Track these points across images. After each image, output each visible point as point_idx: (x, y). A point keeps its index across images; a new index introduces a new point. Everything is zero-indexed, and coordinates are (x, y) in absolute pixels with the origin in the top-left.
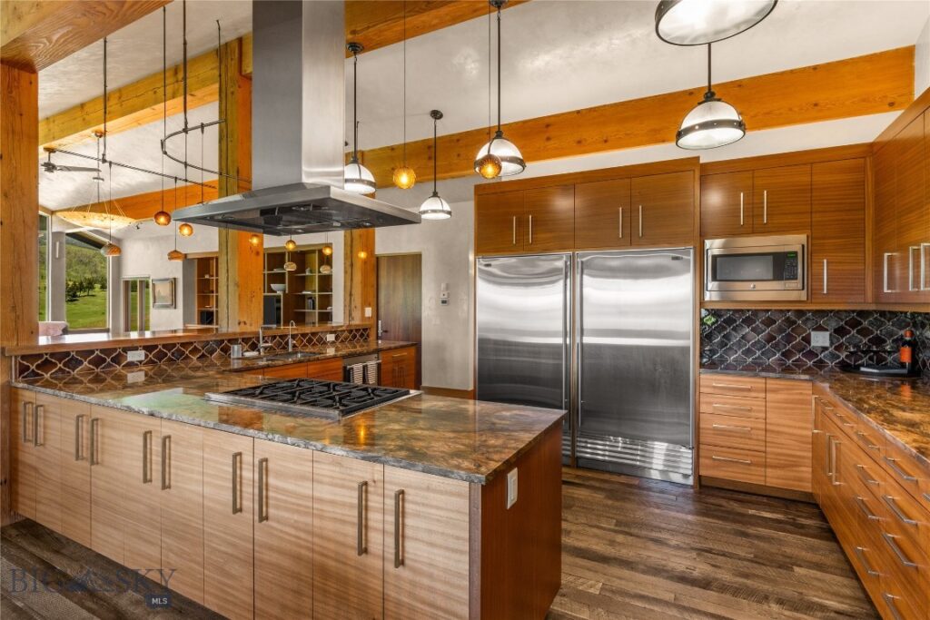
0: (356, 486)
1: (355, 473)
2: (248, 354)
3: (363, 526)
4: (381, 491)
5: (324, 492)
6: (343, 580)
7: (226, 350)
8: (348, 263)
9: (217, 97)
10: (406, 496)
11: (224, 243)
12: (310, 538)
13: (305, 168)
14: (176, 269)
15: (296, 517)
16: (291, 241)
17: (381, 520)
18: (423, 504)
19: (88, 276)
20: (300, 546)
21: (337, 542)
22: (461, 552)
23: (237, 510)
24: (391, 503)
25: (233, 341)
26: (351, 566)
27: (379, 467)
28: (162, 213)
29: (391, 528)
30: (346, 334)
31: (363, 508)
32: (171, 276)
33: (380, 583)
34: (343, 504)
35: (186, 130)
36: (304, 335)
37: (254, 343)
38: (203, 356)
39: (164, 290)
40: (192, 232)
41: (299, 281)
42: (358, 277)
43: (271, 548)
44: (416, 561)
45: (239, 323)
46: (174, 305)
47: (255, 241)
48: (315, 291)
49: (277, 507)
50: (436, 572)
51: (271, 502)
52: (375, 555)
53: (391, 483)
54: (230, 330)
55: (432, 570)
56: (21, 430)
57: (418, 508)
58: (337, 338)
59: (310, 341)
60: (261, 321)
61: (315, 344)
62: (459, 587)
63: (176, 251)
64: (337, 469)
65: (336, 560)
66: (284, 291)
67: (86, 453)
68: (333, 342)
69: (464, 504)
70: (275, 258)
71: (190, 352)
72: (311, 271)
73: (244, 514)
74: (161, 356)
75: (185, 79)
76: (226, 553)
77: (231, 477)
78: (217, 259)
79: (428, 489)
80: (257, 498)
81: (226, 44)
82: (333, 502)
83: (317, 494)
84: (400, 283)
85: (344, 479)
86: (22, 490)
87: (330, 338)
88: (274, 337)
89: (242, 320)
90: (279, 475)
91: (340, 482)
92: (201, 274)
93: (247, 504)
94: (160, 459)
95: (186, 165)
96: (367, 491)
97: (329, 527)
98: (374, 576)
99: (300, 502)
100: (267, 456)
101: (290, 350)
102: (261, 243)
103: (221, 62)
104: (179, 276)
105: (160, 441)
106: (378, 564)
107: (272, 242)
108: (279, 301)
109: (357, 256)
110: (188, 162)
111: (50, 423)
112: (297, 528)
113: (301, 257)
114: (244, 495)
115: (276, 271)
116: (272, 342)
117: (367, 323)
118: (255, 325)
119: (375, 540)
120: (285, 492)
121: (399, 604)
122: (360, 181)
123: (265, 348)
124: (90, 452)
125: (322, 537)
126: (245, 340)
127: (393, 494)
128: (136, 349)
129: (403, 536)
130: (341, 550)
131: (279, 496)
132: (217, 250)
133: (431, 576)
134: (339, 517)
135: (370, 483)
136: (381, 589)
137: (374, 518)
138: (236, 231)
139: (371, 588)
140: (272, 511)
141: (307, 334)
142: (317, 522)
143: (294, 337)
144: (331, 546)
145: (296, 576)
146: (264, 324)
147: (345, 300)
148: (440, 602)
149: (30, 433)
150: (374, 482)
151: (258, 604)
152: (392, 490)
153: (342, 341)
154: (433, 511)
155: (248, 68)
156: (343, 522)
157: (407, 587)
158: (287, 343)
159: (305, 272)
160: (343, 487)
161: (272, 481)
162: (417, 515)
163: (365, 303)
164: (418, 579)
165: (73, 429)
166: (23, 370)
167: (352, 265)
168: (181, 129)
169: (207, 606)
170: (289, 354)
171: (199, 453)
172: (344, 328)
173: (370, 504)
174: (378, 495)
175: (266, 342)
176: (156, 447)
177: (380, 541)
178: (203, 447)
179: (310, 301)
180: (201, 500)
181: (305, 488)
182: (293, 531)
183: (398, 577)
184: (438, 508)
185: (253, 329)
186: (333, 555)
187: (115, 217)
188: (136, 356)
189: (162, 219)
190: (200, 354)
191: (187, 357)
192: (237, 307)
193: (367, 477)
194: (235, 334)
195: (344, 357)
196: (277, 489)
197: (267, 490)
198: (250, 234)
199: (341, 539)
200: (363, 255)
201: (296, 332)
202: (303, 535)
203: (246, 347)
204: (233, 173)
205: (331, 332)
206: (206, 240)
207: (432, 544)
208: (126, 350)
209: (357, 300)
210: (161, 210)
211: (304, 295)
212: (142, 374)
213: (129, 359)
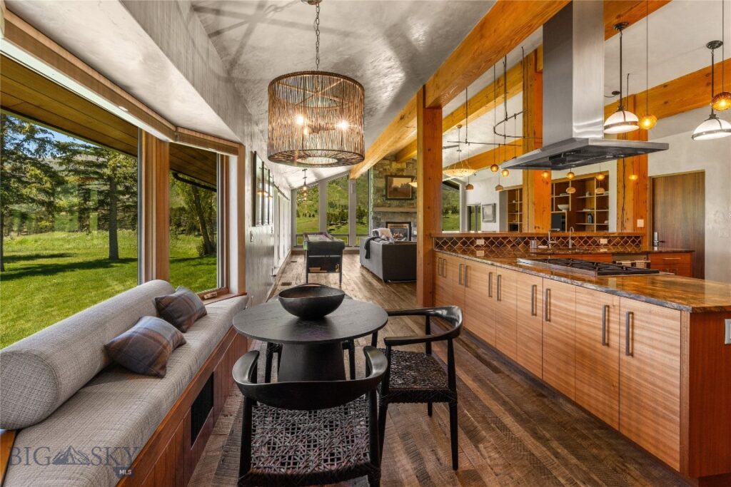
0: (602, 307)
1: (601, 300)
2: (540, 247)
3: (606, 331)
4: (618, 311)
5: (582, 309)
6: (595, 361)
7: (527, 243)
8: (621, 184)
9: (522, 89)
10: (635, 316)
11: (525, 179)
12: (574, 334)
13: (574, 124)
14: (495, 198)
15: (566, 322)
16: (571, 173)
17: (617, 329)
18: (647, 322)
19: (446, 206)
20: (567, 337)
21: (590, 338)
22: (675, 355)
23: (534, 314)
24: (624, 319)
25: (531, 238)
26: (599, 353)
27: (616, 298)
28: (495, 165)
29: (624, 334)
30: (618, 239)
31: (606, 321)
32: (493, 202)
33: (618, 365)
34: (594, 317)
35: (506, 119)
36: (581, 238)
37: (544, 240)
38: (514, 245)
39: (489, 211)
40: (508, 173)
41: (580, 201)
42: (630, 195)
43: (552, 337)
44: (641, 355)
45: (535, 228)
46: (494, 220)
47: (545, 175)
48: (594, 209)
49: (555, 315)
50: (655, 364)
51: (552, 312)
52: (614, 349)
53: (625, 307)
54: (530, 232)
55: (653, 363)
56: (437, 270)
57: (643, 324)
58: (609, 242)
59: (586, 242)
60: (550, 227)
61: (590, 245)
62: (672, 376)
63: (499, 186)
64: (590, 297)
65: (589, 348)
66: (568, 209)
67: (463, 282)
68: (606, 245)
69: (677, 324)
70: (561, 186)
71: (507, 242)
72: (590, 194)
73: (537, 317)
74: (492, 243)
75: (505, 83)
76: (528, 336)
77: (531, 298)
78: (521, 190)
79: (650, 312)
80: (544, 309)
81: (527, 56)
82: (588, 316)
83: (578, 310)
84: (679, 200)
85: (594, 303)
86: (437, 297)
87: (604, 241)
88: (558, 238)
89: (537, 225)
90: (557, 298)
91: (592, 305)
92: (510, 201)
93: (539, 312)
94: (496, 287)
95: (505, 136)
96: (609, 311)
97: (585, 329)
98: (614, 361)
99: (569, 314)
100: (550, 287)
101: (570, 247)
102: (550, 176)
103: (524, 69)
104: (497, 202)
105: (496, 278)
106: (616, 354)
107: (557, 175)
108: (564, 217)
109: (629, 179)
110: (507, 135)
111: (448, 267)
112: (567, 328)
113: (582, 184)
114: (538, 307)
115: (561, 195)
116: (557, 240)
117: (638, 232)
118: (546, 229)
119: (614, 340)
120: (560, 307)
121: (629, 379)
122: (625, 123)
123: (553, 244)
124: (465, 281)
125: (581, 334)
126: (539, 238)
127: (625, 314)
128: (480, 238)
129: (633, 339)
130: (593, 343)
131: (557, 310)
132: (521, 183)
133: (652, 366)
134: (592, 324)
135: (611, 306)
136: (618, 369)
137: (614, 327)
138: (533, 171)
139: (611, 367)
140: (552, 317)
141: (584, 237)
142: (578, 326)
143: (573, 238)
144: (587, 340)
145: (566, 354)
146: (552, 228)
147: (618, 214)
148: (658, 382)
149: (440, 272)
150: (614, 306)
151: (544, 365)
152: (624, 311)
153: (614, 245)
154: (654, 327)
155: (540, 66)
156: (595, 327)
157: (634, 369)
158: (568, 242)
159: (585, 195)
160: (593, 307)
161: (552, 301)
162: (643, 328)
163: (637, 216)
164: (642, 366)
165: (458, 270)
166: (437, 244)
167: (624, 187)
168: (503, 119)
169: (518, 362)
170: (569, 249)
171: (515, 284)
172: (616, 235)
173: (611, 318)
174: (616, 313)
175: (553, 240)
176: (494, 281)
177: (617, 340)
178: (516, 281)
179: (589, 217)
180: (516, 309)
181: (571, 306)
182: (563, 329)
183: (628, 363)
184: (656, 325)
185: (545, 231)
186: (588, 345)
187: (467, 170)
188: (481, 242)
189: (494, 169)
190: (512, 244)
191: (505, 245)
192: (533, 217)
193: (609, 303)
194: (532, 234)
195: (613, 254)
196: (556, 306)
197: (550, 306)
198: (542, 171)
199: (593, 336)
200: (633, 177)
201: (574, 235)
202: (570, 332)
203: (540, 243)
204: (532, 135)
205: (604, 237)
206: (514, 179)
207: (653, 347)
208: (476, 238)
209: (630, 213)
210: (493, 164)
211: (584, 213)
212: (483, 252)
213: (478, 243)
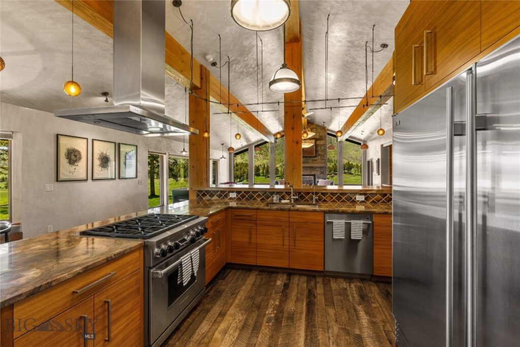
30: (378, 196)
38: (263, 199)
39: (375, 165)
46: (378, 173)
58: (366, 199)
59: (339, 199)
61: (343, 201)
68: (362, 202)
74: (243, 196)
87: (360, 198)
101: (314, 202)
104: (380, 158)
128: (233, 192)
153: (373, 202)
172: (374, 192)
188: (233, 195)
190: (262, 198)
205: (360, 194)
208: (229, 192)
213: (231, 196)
